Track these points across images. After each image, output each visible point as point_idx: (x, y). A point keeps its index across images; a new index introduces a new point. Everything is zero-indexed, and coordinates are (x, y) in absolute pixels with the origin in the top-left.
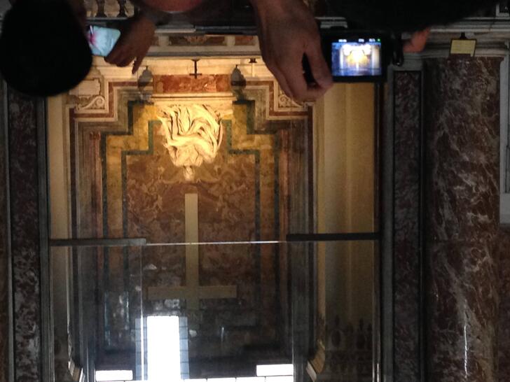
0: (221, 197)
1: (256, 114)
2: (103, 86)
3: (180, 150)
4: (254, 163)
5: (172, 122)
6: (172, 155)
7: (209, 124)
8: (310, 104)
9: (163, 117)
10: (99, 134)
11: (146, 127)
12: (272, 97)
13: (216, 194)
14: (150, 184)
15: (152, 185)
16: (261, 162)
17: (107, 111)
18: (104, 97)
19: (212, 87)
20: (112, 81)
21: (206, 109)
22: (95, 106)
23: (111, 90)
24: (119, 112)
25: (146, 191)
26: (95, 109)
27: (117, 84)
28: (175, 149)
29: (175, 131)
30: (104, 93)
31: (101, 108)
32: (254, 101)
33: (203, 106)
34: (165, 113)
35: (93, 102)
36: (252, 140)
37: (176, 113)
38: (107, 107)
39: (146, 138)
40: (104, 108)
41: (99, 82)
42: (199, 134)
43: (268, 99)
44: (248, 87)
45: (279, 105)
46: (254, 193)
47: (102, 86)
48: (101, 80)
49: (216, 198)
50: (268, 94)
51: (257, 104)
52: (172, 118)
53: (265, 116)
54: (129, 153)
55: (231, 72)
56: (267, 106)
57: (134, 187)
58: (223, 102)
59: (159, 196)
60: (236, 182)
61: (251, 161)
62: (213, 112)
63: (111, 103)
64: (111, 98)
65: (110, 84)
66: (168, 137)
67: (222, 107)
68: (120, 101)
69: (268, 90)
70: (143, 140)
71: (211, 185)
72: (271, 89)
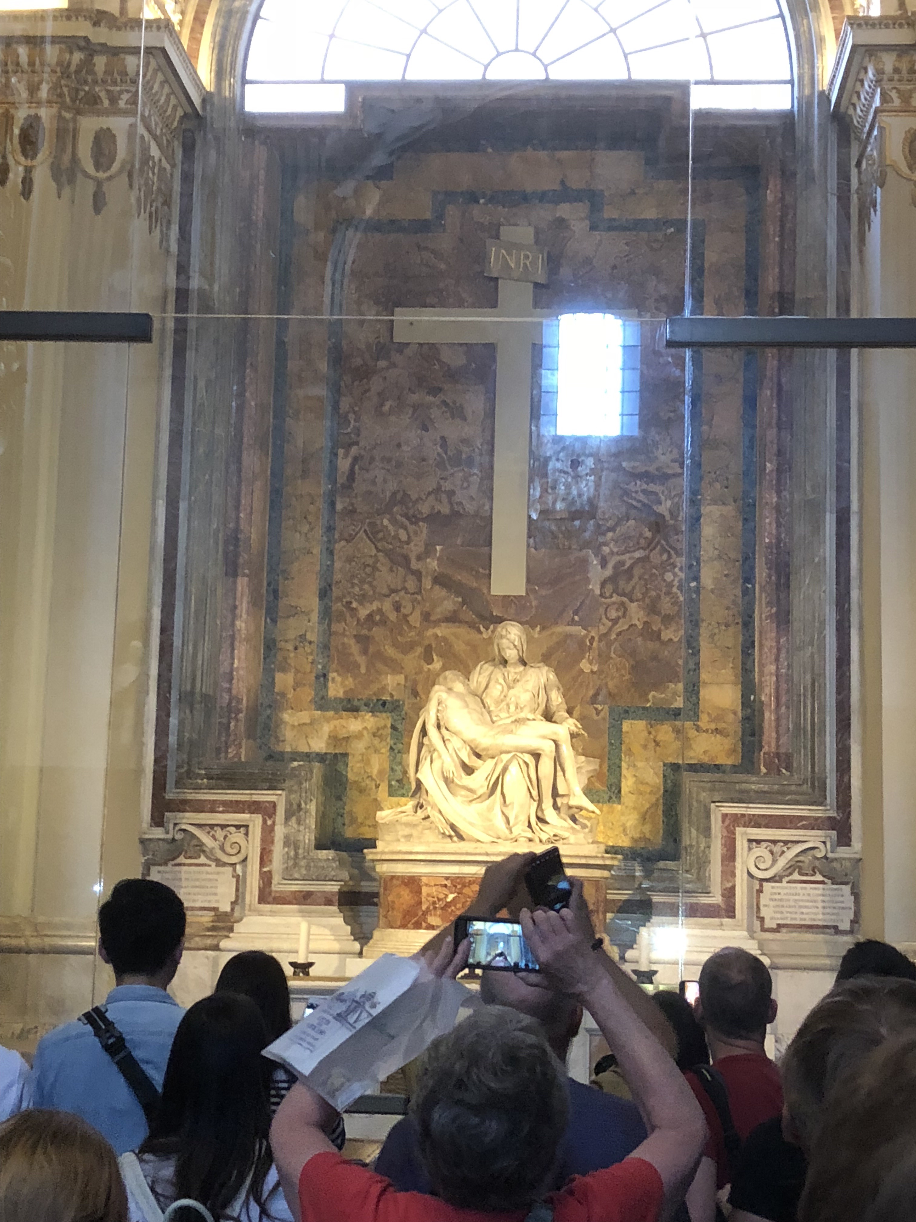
0: (427, 583)
1: (312, 807)
2: (750, 907)
3: (534, 711)
4: (332, 675)
5: (555, 794)
6: (557, 698)
7: (448, 781)
8: (158, 833)
9: (580, 809)
10: (763, 770)
11: (627, 784)
12: (265, 857)
13: (440, 592)
14: (622, 626)
15: (615, 621)
16: (312, 677)
17: (742, 834)
18: (750, 874)
19: (434, 891)
20: (726, 920)
21: (453, 827)
22: (777, 849)
23: (730, 894)
24: (707, 832)
25: (633, 607)
26: (775, 842)
27: (710, 912)
28: (548, 716)
29: (546, 766)
30: (750, 888)
31: (758, 842)
32: (320, 846)
33: (461, 838)
34: (574, 819)
35: (782, 862)
36: (334, 739)
37: (541, 820)
38: (741, 844)
39: (630, 753)
40: (750, 841)
41: (762, 920)
42: (478, 756)
43: (278, 850)
44: (334, 887)
45: (247, 834)
46: (336, 592)
47: (755, 909)
48: (757, 924)
49: (439, 580)
50: (277, 864)
51: (308, 837)
52: (555, 807)
53: (289, 803)
54: (677, 714)
55: (377, 934)
56: (280, 831)
57: (667, 620)
58: (403, 846)
59: (598, 592)
60: (384, 622)
61: (339, 679)
62: (435, 816)
63: (730, 856)
64: (729, 873)
65: (731, 913)
66: (567, 752)
67: (407, 831)
68: (703, 863)
69: (276, 879)
70: (636, 748)
71: (452, 619)
72: (266, 879)
